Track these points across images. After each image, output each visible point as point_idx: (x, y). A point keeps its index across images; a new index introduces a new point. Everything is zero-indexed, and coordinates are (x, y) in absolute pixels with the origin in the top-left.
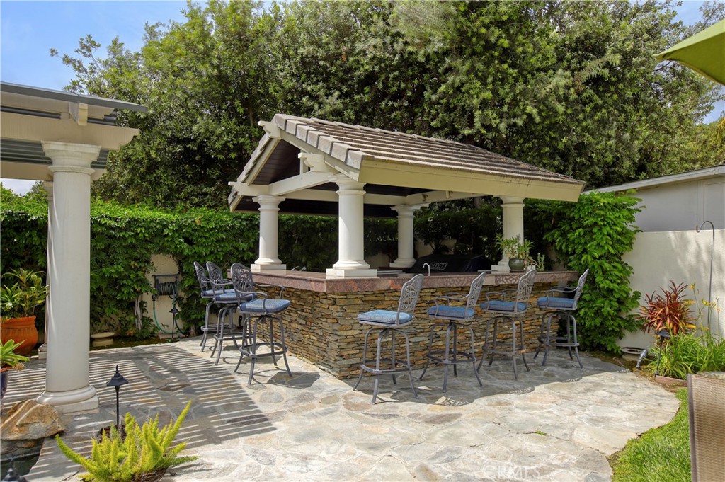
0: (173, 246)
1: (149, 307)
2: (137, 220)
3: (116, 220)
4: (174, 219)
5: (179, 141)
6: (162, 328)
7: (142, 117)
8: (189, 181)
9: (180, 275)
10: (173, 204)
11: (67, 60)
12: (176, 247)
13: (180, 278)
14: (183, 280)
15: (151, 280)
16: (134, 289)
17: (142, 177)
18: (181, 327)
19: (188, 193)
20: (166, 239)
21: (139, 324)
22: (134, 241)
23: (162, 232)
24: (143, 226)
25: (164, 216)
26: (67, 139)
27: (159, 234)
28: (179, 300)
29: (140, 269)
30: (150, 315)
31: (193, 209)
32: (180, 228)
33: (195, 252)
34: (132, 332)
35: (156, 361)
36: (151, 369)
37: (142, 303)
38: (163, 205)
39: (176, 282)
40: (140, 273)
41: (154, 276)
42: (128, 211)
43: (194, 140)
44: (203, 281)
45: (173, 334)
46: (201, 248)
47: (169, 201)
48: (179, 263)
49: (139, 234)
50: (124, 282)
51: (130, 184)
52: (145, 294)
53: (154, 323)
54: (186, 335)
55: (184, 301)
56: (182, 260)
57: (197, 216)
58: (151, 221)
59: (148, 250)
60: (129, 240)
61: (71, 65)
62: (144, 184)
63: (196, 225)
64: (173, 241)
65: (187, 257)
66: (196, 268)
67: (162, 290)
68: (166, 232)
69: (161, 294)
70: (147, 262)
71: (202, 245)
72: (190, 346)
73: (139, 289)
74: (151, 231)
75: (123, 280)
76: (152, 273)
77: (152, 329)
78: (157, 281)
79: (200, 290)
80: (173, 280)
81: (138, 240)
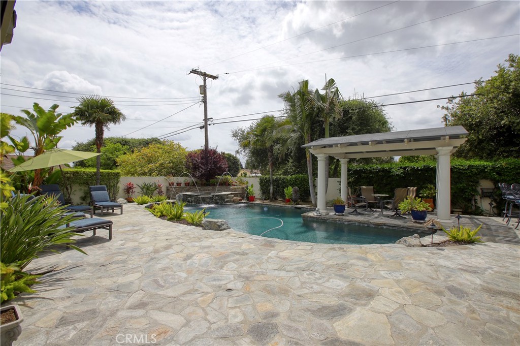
0: (490, 176)
1: (479, 201)
2: (472, 166)
3: (462, 166)
6: (485, 211)
10: (492, 157)
11: (443, 108)
13: (495, 190)
15: (480, 191)
16: (471, 193)
17: (476, 147)
20: (486, 173)
21: (474, 208)
22: (470, 174)
23: (484, 170)
24: (475, 168)
25: (485, 163)
27: (482, 171)
29: (474, 185)
30: (479, 205)
31: (503, 159)
32: (494, 168)
33: (502, 179)
34: (470, 210)
37: (475, 200)
38: (487, 158)
39: (493, 192)
40: (474, 187)
41: (481, 189)
42: (468, 162)
43: (504, 127)
45: (490, 214)
46: (506, 177)
47: (490, 156)
48: (494, 184)
49: (473, 171)
50: (466, 190)
51: (469, 150)
52: (476, 196)
53: (481, 208)
54: (498, 216)
56: (496, 182)
58: (479, 166)
59: (477, 178)
63: (503, 167)
65: (498, 181)
67: (485, 195)
68: (486, 170)
69: (485, 197)
70: (477, 182)
73: (473, 193)
74: (478, 170)
76: (480, 187)
77: (480, 210)
78: (482, 191)
80: (491, 191)
81: (472, 174)
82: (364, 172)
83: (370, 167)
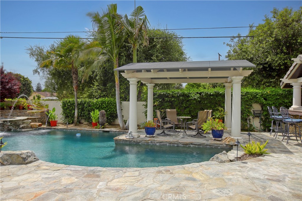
0: (260, 101)
1: (251, 121)
2: (248, 93)
4: (260, 92)
5: (261, 64)
6: (256, 128)
7: (249, 58)
8: (265, 77)
9: (262, 111)
10: (259, 86)
11: (228, 45)
12: (261, 101)
13: (262, 112)
14: (263, 113)
15: (252, 112)
16: (247, 114)
18: (263, 129)
19: (265, 82)
20: (257, 98)
21: (249, 126)
22: (247, 99)
23: (256, 96)
24: (250, 94)
25: (257, 91)
27: (255, 97)
28: (261, 119)
29: (249, 108)
30: (252, 123)
31: (267, 88)
32: (262, 95)
33: (268, 103)
34: (247, 128)
37: (249, 119)
38: (256, 87)
39: (261, 113)
40: (249, 109)
41: (253, 111)
43: (267, 63)
44: (271, 113)
45: (260, 130)
46: (270, 102)
47: (258, 86)
48: (262, 107)
49: (249, 97)
50: (244, 112)
52: (250, 116)
53: (253, 126)
54: (264, 131)
55: (264, 120)
56: (263, 105)
57: (268, 91)
58: (253, 93)
59: (251, 102)
60: (246, 99)
61: (229, 46)
62: (250, 80)
63: (268, 94)
64: (260, 99)
65: (265, 105)
66: (268, 108)
67: (256, 115)
68: (257, 96)
69: (256, 117)
70: (251, 106)
71: (270, 101)
72: (266, 134)
73: (249, 115)
74: (252, 96)
75: (244, 111)
76: (253, 110)
77: (252, 128)
78: (254, 113)
79: (270, 116)
80: (260, 112)
81: (248, 99)
82: (167, 97)
83: (172, 92)
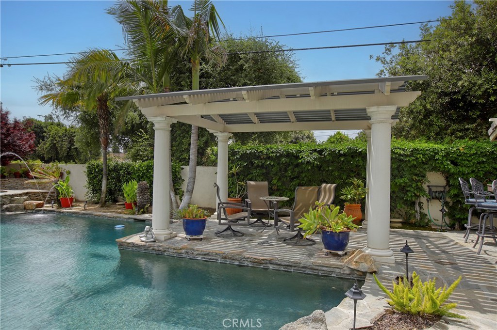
0: (442, 166)
1: (425, 206)
2: (417, 150)
3: (404, 150)
4: (443, 148)
5: (446, 94)
6: (434, 221)
7: (421, 82)
8: (454, 121)
9: (447, 187)
10: (442, 138)
12: (444, 167)
13: (447, 188)
14: (450, 190)
15: (425, 187)
16: (414, 193)
17: (420, 122)
18: (448, 223)
19: (453, 130)
20: (437, 162)
21: (418, 216)
22: (415, 163)
23: (434, 157)
24: (421, 154)
25: (436, 146)
26: (379, 104)
27: (432, 158)
28: (446, 204)
29: (419, 181)
30: (425, 211)
31: (457, 140)
32: (448, 154)
33: (459, 171)
34: (413, 221)
35: (431, 242)
36: (427, 247)
37: (420, 203)
38: (435, 139)
39: (444, 191)
40: (419, 184)
41: (428, 186)
42: (411, 144)
43: (459, 92)
44: (466, 192)
45: (442, 226)
46: (464, 168)
47: (439, 136)
48: (447, 178)
49: (418, 159)
50: (409, 189)
51: (413, 127)
52: (422, 197)
53: (428, 217)
54: (452, 228)
55: (451, 204)
56: (448, 176)
57: (460, 146)
58: (426, 150)
59: (424, 169)
60: (412, 163)
61: (380, 61)
62: (422, 127)
63: (460, 152)
64: (442, 163)
65: (453, 174)
66: (461, 182)
67: (434, 196)
68: (437, 157)
69: (433, 198)
70: (424, 176)
71: (465, 166)
72: (456, 237)
73: (418, 194)
74: (426, 156)
75: (408, 187)
76: (427, 184)
77: (426, 221)
78: (430, 190)
79: (463, 198)
80: (442, 189)
81: (417, 162)
82: (258, 157)
83: (268, 149)
